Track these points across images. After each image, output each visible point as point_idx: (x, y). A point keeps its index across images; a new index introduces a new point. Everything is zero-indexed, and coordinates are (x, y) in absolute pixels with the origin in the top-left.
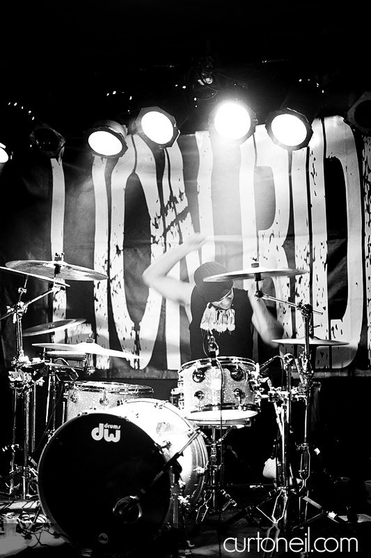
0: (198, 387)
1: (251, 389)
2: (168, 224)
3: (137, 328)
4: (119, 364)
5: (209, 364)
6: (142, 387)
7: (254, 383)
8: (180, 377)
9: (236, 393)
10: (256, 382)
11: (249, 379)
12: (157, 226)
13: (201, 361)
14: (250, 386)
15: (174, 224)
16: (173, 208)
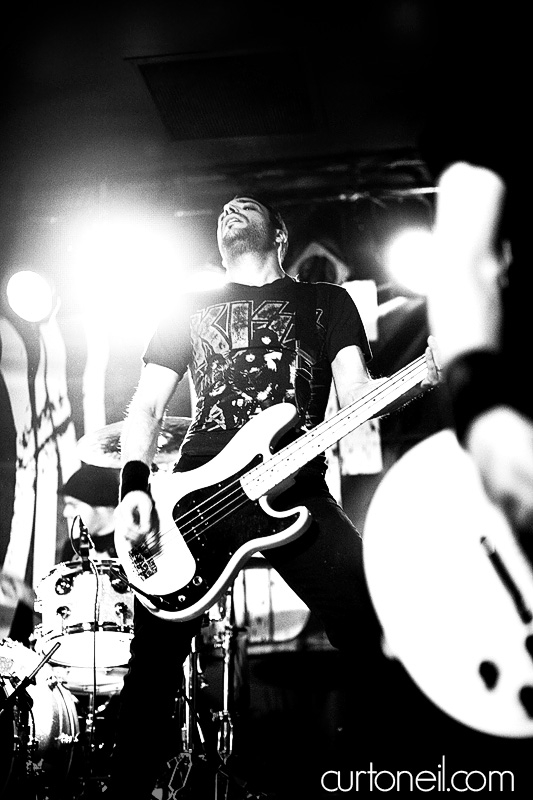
0: (62, 601)
2: (41, 440)
5: (80, 568)
9: (118, 608)
12: (25, 444)
13: (68, 565)
15: (51, 440)
16: (51, 416)
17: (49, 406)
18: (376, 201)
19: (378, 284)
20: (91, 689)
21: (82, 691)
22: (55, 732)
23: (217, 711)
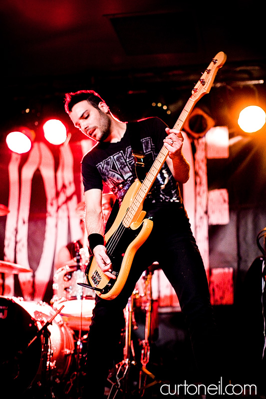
0: (67, 284)
2: (60, 203)
3: (33, 276)
12: (52, 205)
15: (65, 204)
16: (65, 192)
17: (64, 187)
18: (229, 87)
19: (229, 128)
20: (80, 327)
21: (75, 328)
22: (62, 348)
23: (142, 340)
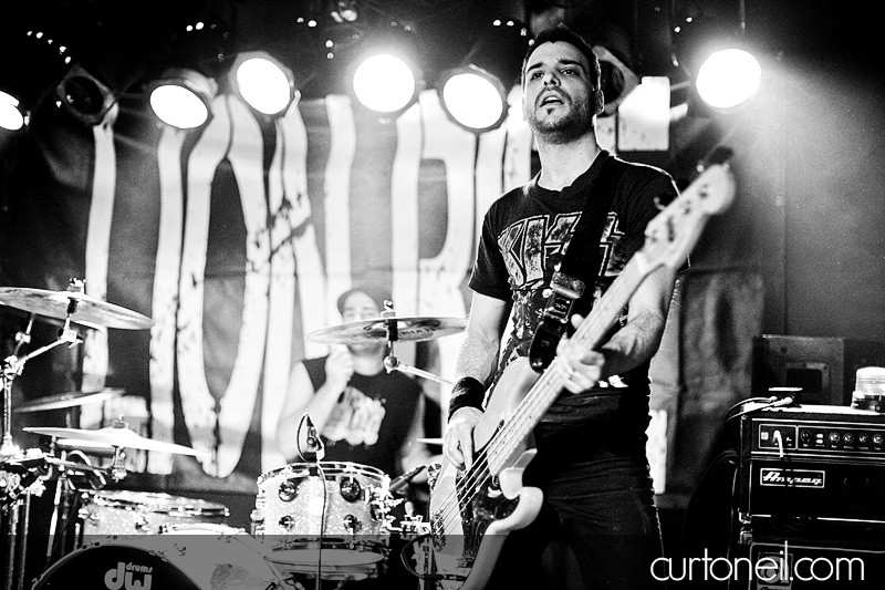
0: (287, 509)
1: (374, 516)
2: (276, 242)
3: (217, 409)
4: (187, 466)
5: (306, 472)
6: (210, 506)
7: (378, 507)
8: (260, 492)
9: (347, 522)
10: (381, 505)
11: (371, 500)
12: (257, 244)
13: (294, 467)
14: (372, 513)
15: (288, 244)
16: (287, 217)
17: (286, 203)
